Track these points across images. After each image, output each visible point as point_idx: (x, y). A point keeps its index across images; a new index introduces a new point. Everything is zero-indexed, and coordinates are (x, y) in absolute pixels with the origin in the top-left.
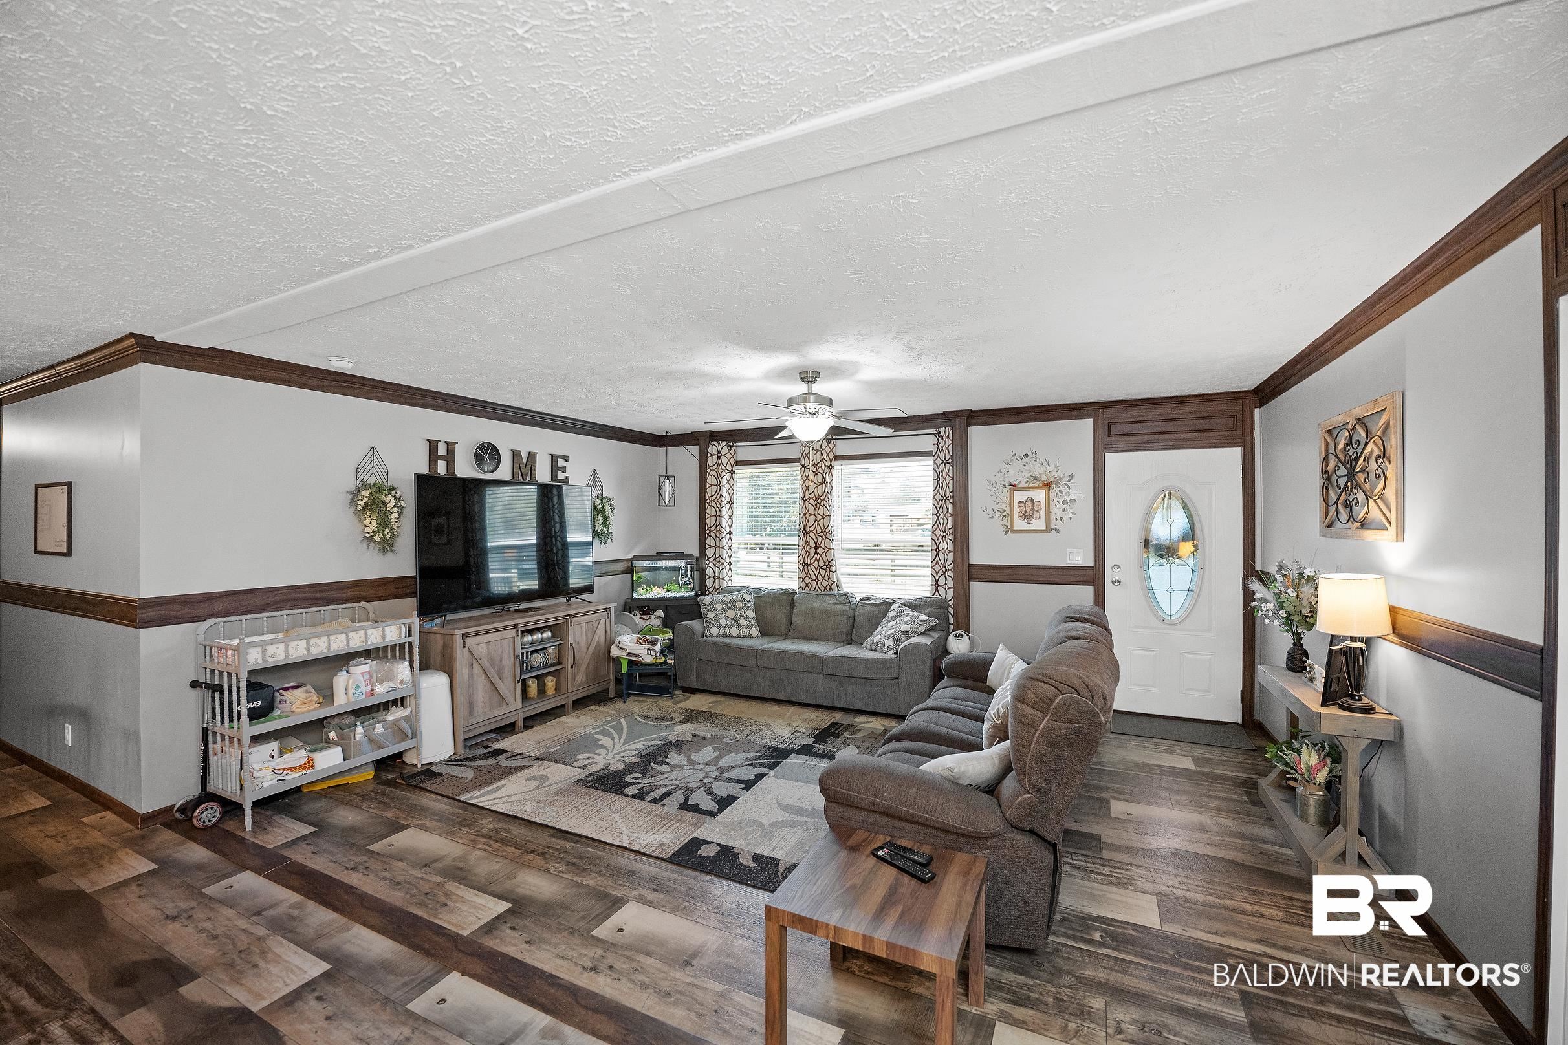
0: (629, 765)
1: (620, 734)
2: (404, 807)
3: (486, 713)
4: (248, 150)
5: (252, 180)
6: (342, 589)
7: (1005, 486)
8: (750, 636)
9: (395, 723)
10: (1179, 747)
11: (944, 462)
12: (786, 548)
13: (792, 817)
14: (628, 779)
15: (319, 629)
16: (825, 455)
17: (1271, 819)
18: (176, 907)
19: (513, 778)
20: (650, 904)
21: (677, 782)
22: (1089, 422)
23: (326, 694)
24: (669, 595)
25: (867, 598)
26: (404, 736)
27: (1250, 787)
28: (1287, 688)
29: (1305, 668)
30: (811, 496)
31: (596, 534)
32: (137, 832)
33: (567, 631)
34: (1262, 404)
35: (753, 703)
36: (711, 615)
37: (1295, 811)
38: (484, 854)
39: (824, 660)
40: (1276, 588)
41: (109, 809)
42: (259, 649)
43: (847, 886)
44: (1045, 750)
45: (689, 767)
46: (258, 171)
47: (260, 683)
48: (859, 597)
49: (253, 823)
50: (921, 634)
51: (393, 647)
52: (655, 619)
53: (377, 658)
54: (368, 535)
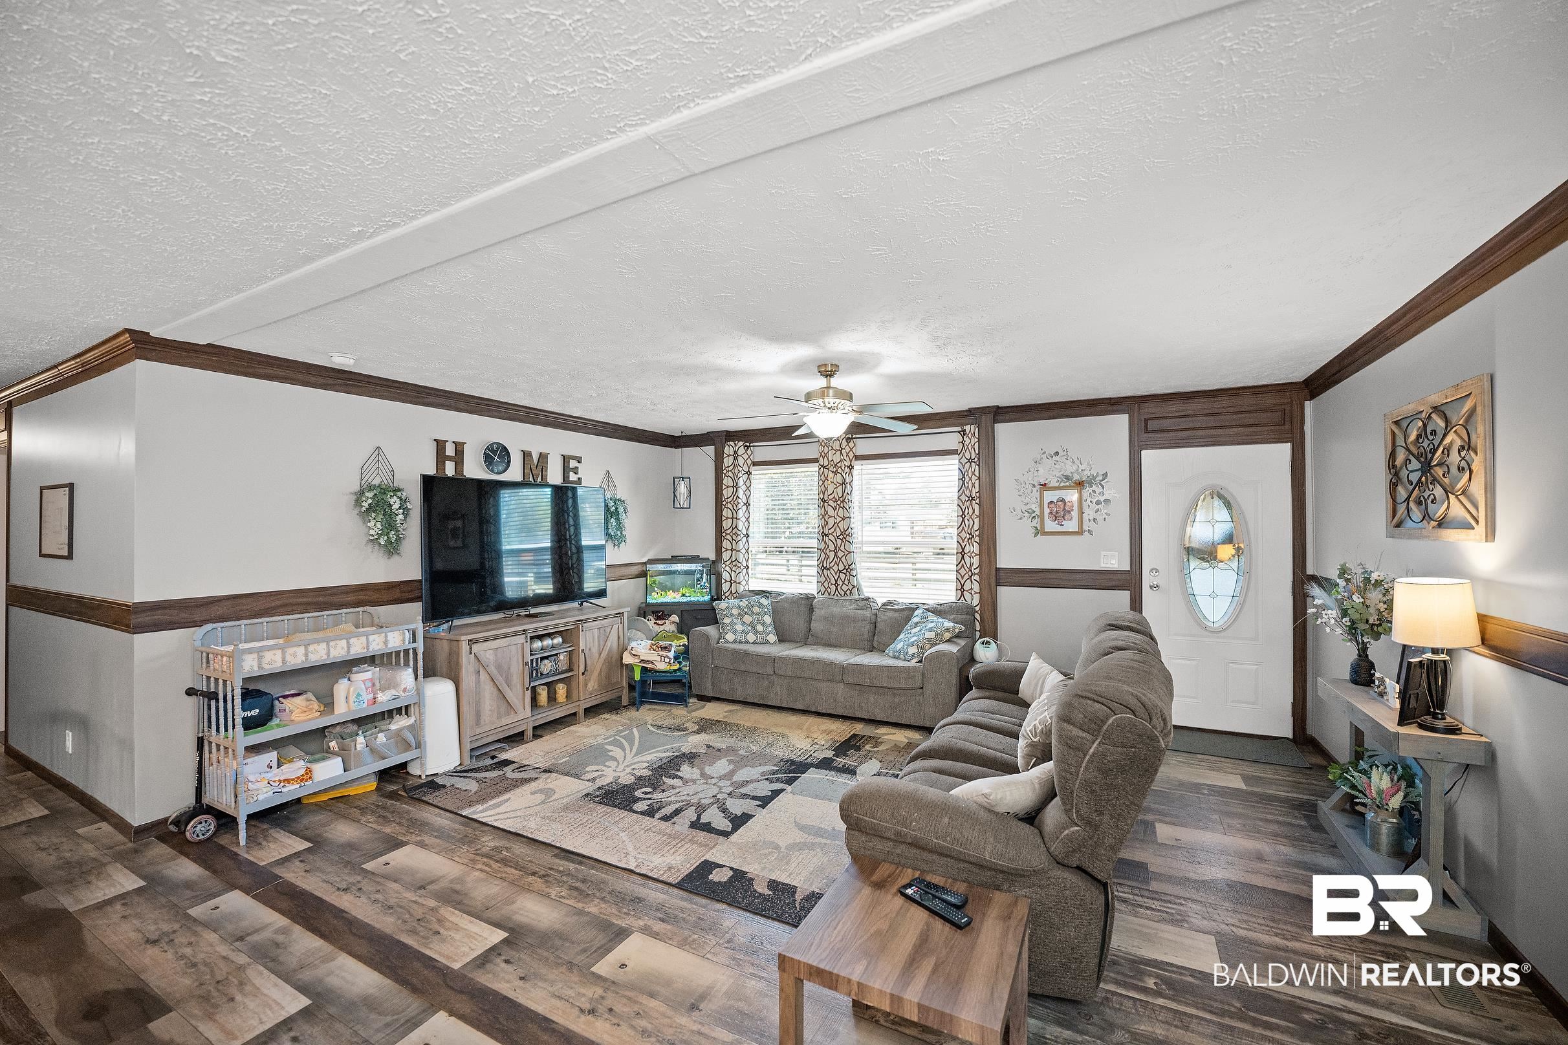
0: (640, 778)
1: (631, 745)
2: (404, 821)
3: (494, 722)
4: (205, 108)
5: (214, 146)
6: (347, 593)
7: (1034, 486)
8: (767, 642)
9: (398, 733)
10: (1226, 764)
11: (970, 461)
12: (805, 552)
13: (811, 839)
14: (638, 794)
15: (321, 635)
16: (845, 455)
17: (1335, 847)
18: (158, 929)
19: (518, 791)
20: (655, 935)
21: (689, 798)
22: (1124, 419)
23: (327, 702)
24: (684, 600)
25: (889, 603)
26: (407, 747)
27: (1309, 810)
28: (1354, 703)
29: (1374, 682)
30: (830, 497)
31: (609, 537)
32: (131, 845)
33: (579, 637)
34: (1312, 396)
35: (770, 712)
36: (727, 621)
37: (1364, 839)
38: (482, 875)
39: (844, 668)
40: (1339, 593)
41: (104, 819)
42: (255, 656)
43: (872, 931)
44: (1096, 777)
45: (703, 781)
46: (220, 134)
47: (259, 691)
48: (880, 601)
49: (248, 837)
50: (947, 641)
51: (398, 653)
52: (670, 625)
53: (382, 664)
54: (372, 538)
